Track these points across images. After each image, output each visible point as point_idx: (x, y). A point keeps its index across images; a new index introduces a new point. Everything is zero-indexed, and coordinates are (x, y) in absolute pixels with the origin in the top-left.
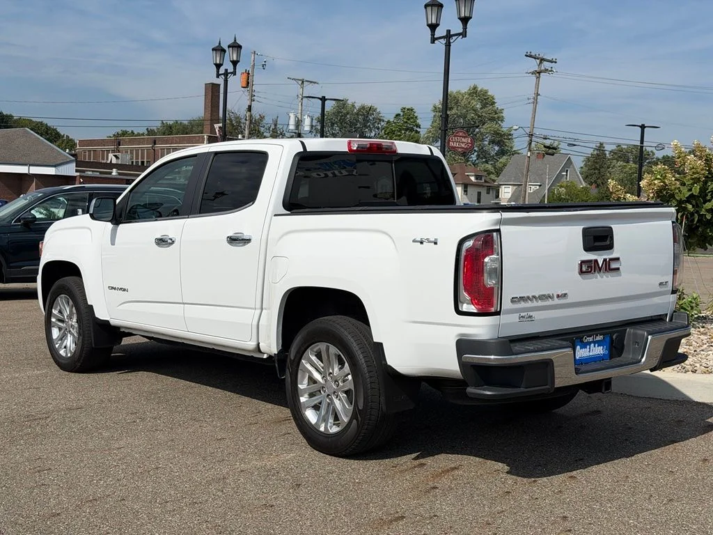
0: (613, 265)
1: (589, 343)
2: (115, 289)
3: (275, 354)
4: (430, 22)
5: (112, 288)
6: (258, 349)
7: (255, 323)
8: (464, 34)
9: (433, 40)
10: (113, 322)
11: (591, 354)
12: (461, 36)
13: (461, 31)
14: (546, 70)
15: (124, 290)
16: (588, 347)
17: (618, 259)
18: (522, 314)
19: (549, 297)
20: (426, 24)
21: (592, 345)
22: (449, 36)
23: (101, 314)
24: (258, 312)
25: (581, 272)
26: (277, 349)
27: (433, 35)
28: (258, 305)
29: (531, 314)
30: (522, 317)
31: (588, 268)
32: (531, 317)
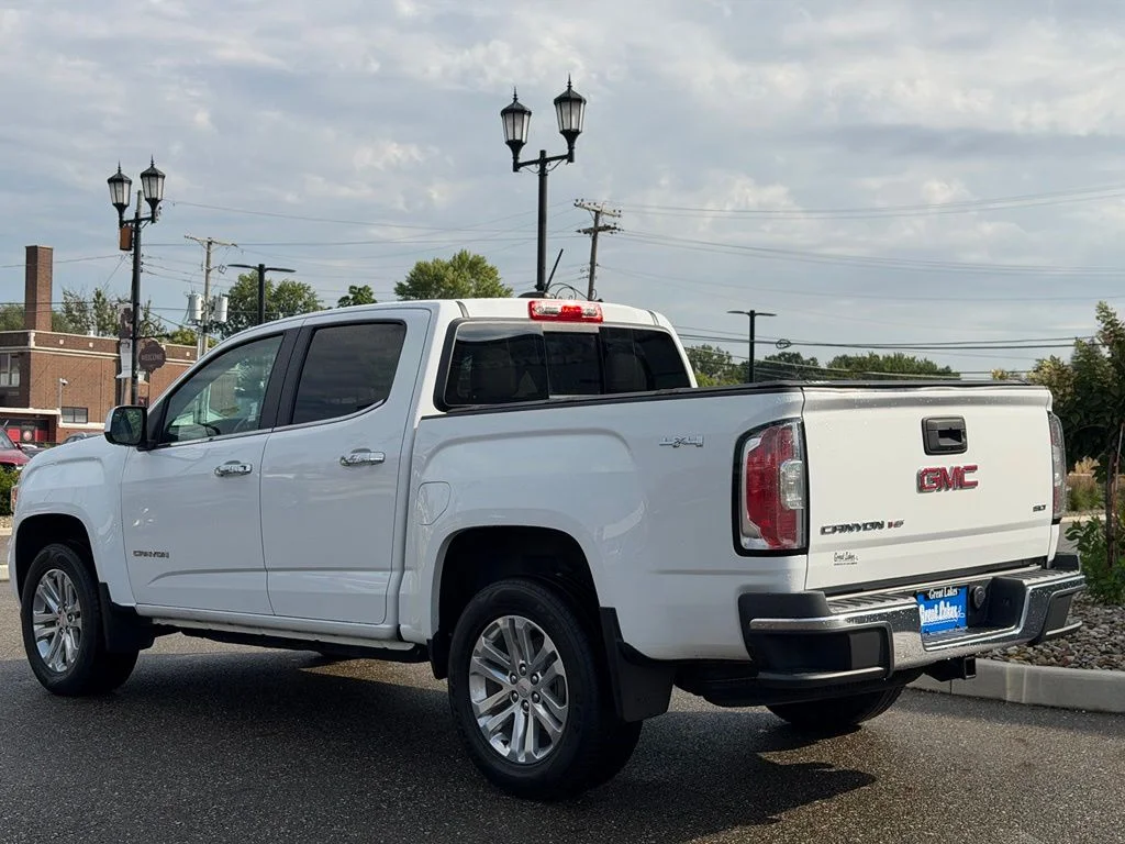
0: (968, 478)
1: (937, 601)
2: (146, 554)
3: (428, 640)
4: (511, 138)
5: (141, 553)
6: (398, 636)
7: (391, 592)
8: (570, 157)
9: (517, 167)
10: (143, 609)
11: (941, 618)
12: (566, 161)
13: (566, 152)
14: (607, 228)
15: (163, 555)
16: (936, 606)
17: (973, 469)
18: (840, 553)
19: (879, 525)
20: (504, 140)
21: (942, 603)
22: (543, 161)
23: (121, 596)
24: (396, 574)
25: (921, 488)
26: (432, 630)
27: (516, 157)
28: (397, 563)
29: (852, 552)
30: (840, 557)
31: (934, 481)
32: (851, 557)
